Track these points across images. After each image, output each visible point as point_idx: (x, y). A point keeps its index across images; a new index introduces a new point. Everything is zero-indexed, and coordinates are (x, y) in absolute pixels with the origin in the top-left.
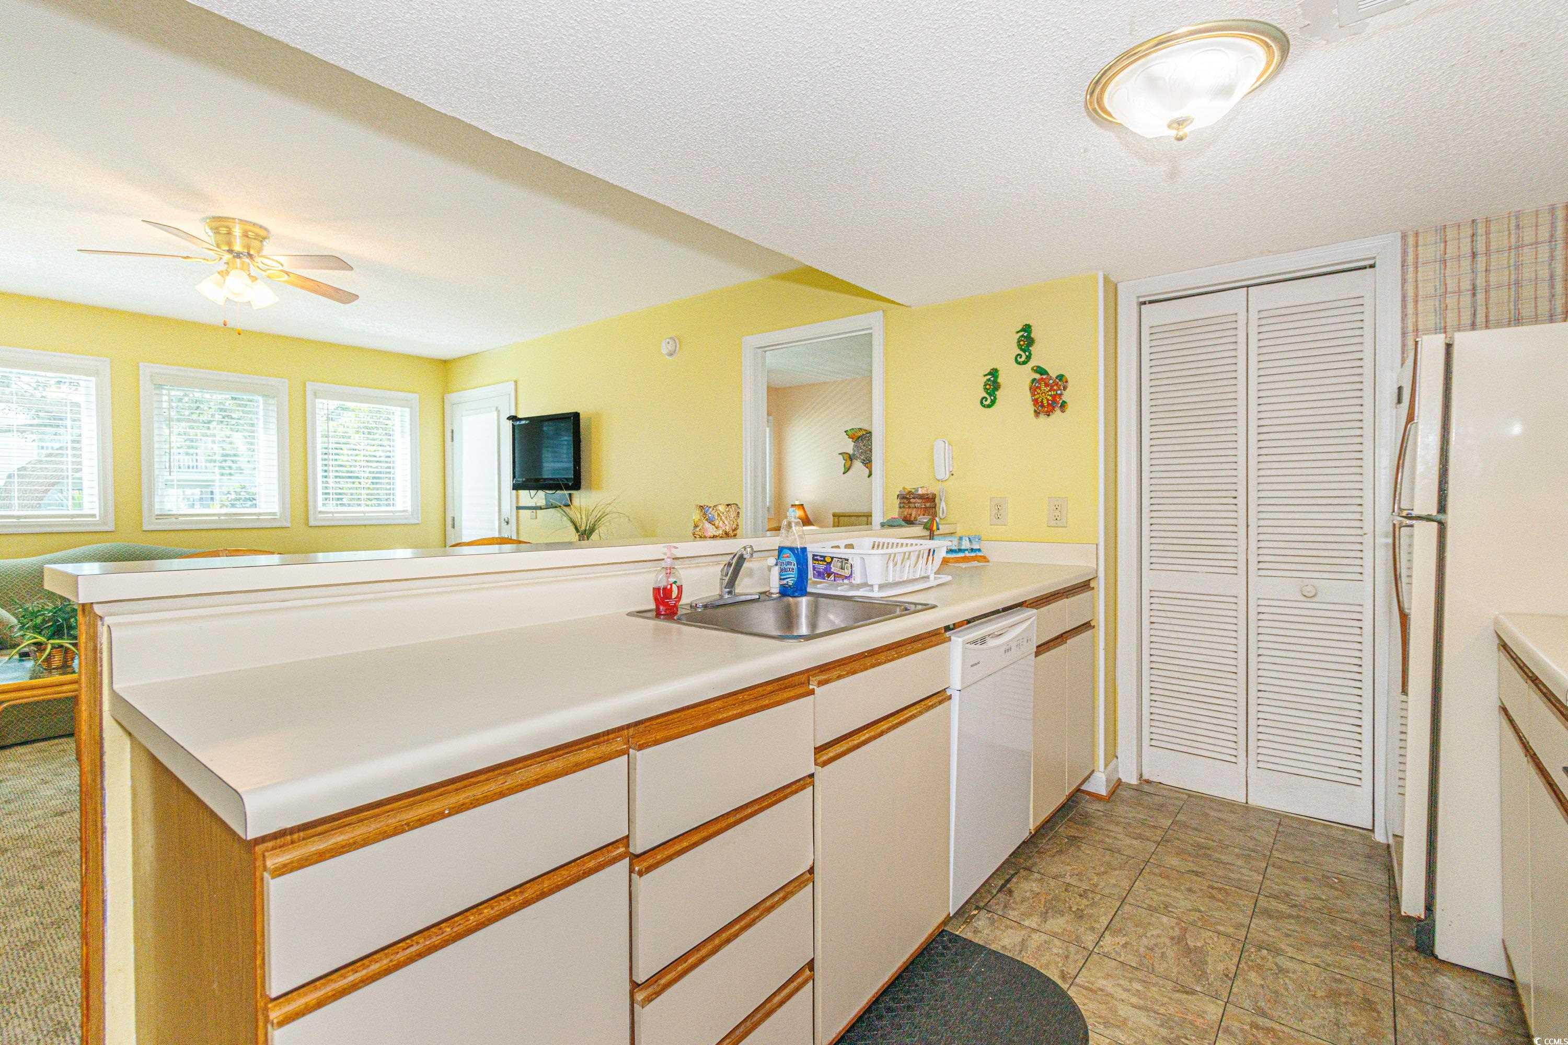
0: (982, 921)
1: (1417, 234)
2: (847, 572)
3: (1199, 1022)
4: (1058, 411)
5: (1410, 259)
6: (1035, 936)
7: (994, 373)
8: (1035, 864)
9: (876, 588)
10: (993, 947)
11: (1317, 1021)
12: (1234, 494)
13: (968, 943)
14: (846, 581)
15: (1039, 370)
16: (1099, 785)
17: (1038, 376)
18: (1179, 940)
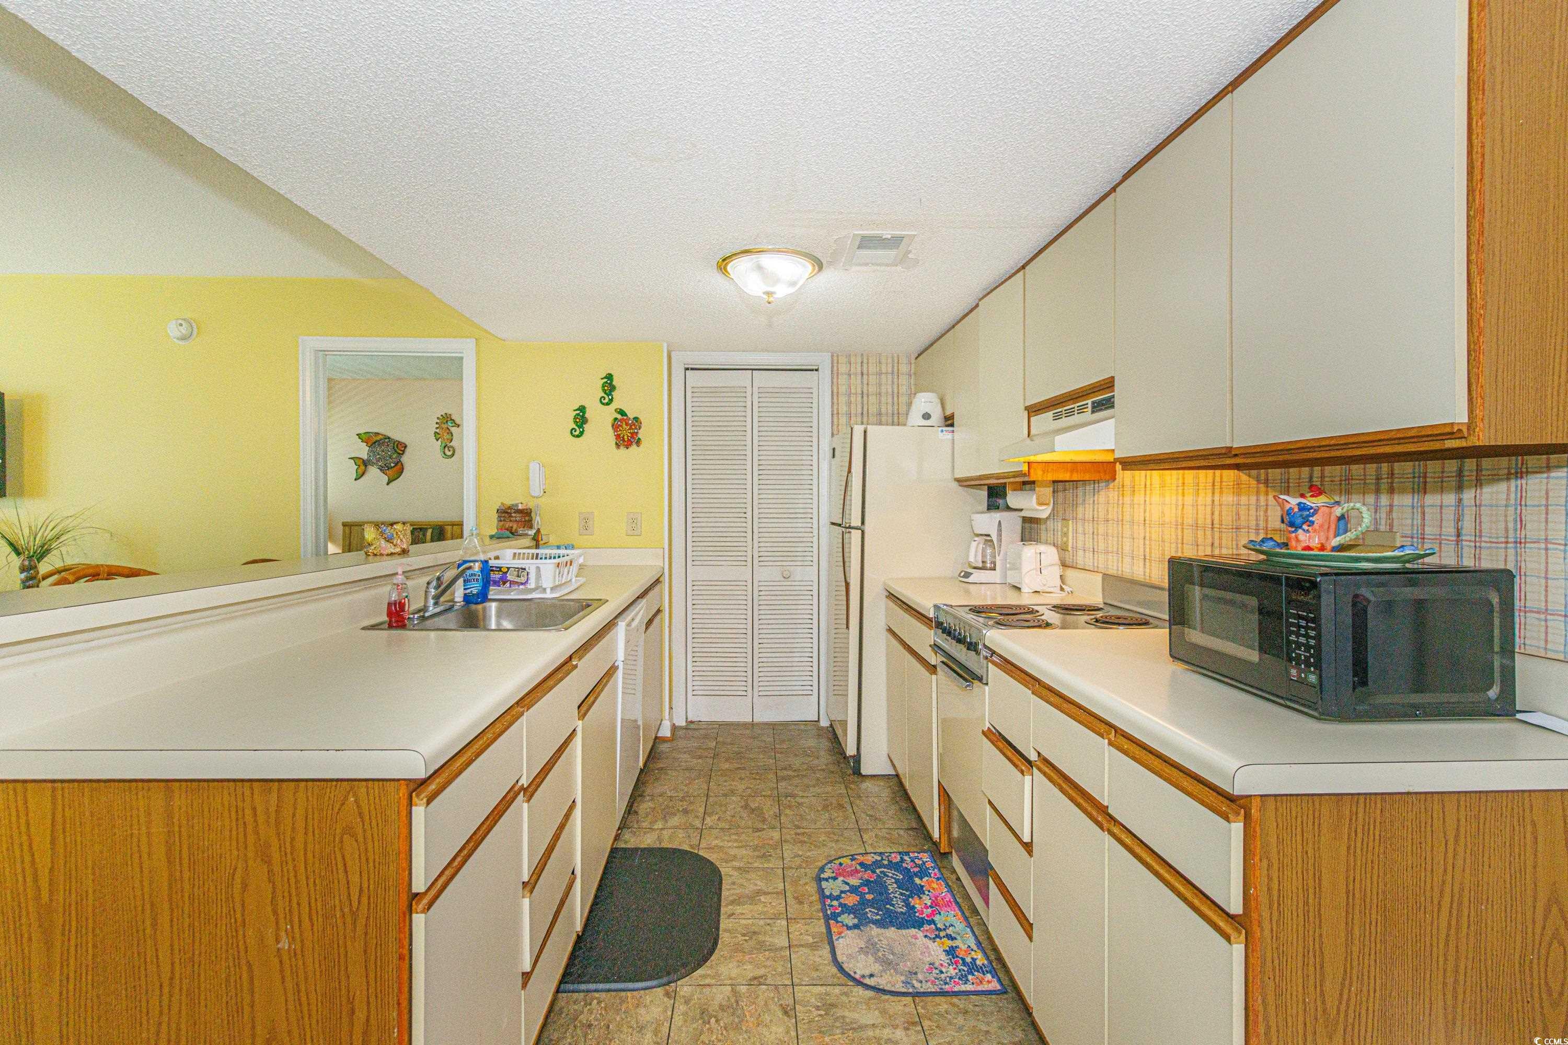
0: (627, 835)
1: (838, 356)
2: (523, 580)
3: (771, 842)
4: (634, 446)
5: (835, 372)
6: (665, 832)
7: (582, 409)
8: (644, 791)
9: (548, 591)
10: (642, 846)
11: (823, 821)
12: (744, 510)
13: (625, 850)
14: (521, 587)
15: (621, 412)
16: (666, 732)
17: (619, 417)
18: (746, 807)
